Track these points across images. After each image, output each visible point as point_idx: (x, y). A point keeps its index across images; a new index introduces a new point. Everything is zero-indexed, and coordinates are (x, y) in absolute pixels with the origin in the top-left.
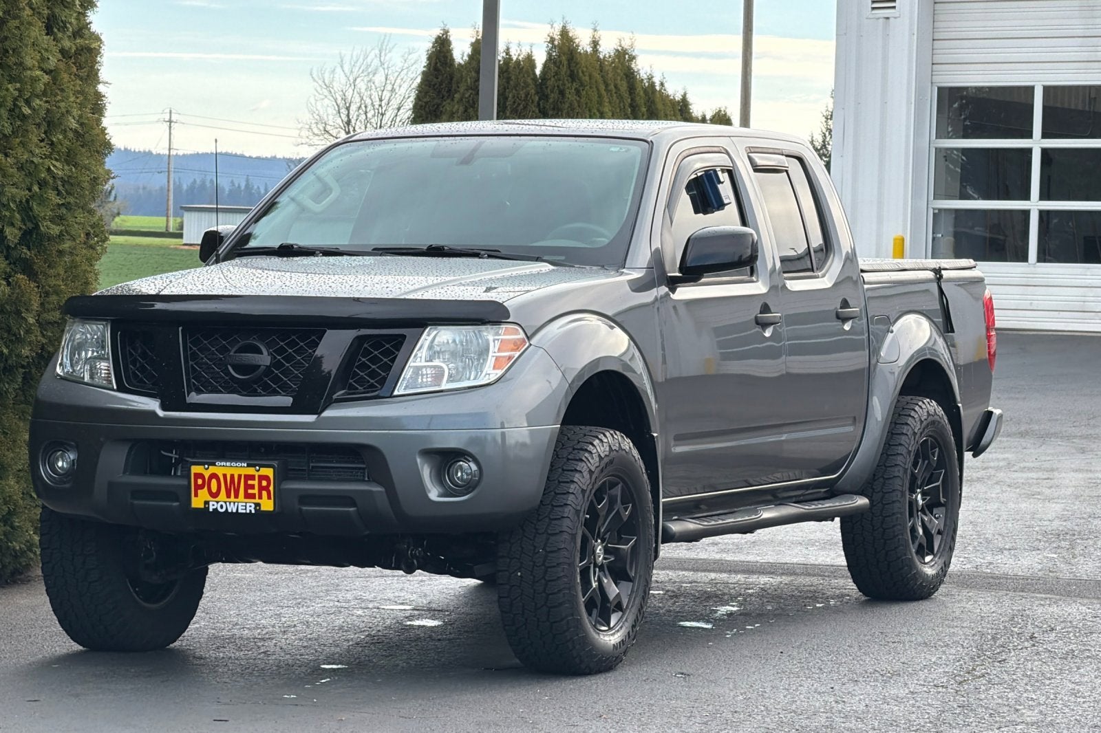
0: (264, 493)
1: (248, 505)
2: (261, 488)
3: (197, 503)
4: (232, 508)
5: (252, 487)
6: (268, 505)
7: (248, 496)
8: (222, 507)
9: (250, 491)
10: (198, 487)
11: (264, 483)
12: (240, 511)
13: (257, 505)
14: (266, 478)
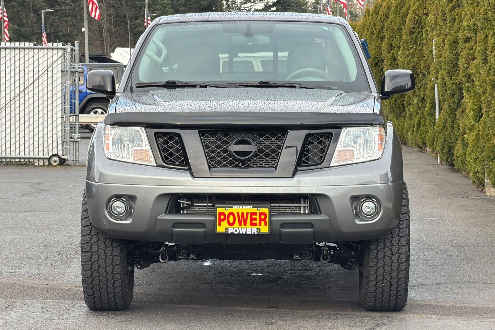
0: (263, 223)
1: (253, 229)
2: (261, 220)
3: (220, 229)
4: (242, 231)
5: (255, 219)
6: (265, 229)
7: (252, 224)
8: (236, 231)
9: (254, 222)
10: (221, 220)
11: (263, 217)
12: (248, 233)
13: (258, 229)
14: (264, 214)
